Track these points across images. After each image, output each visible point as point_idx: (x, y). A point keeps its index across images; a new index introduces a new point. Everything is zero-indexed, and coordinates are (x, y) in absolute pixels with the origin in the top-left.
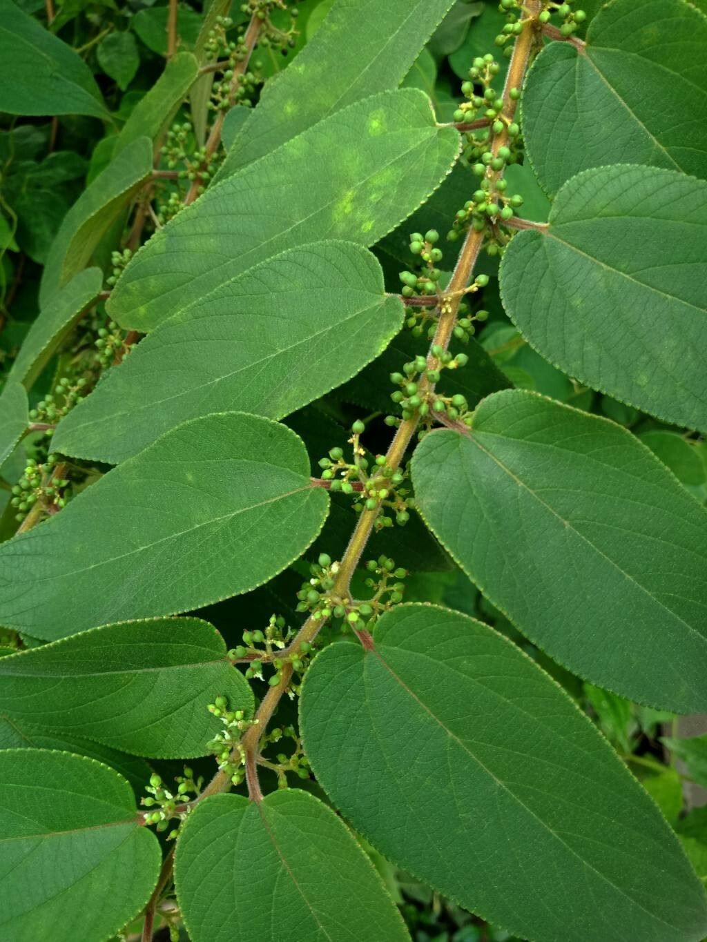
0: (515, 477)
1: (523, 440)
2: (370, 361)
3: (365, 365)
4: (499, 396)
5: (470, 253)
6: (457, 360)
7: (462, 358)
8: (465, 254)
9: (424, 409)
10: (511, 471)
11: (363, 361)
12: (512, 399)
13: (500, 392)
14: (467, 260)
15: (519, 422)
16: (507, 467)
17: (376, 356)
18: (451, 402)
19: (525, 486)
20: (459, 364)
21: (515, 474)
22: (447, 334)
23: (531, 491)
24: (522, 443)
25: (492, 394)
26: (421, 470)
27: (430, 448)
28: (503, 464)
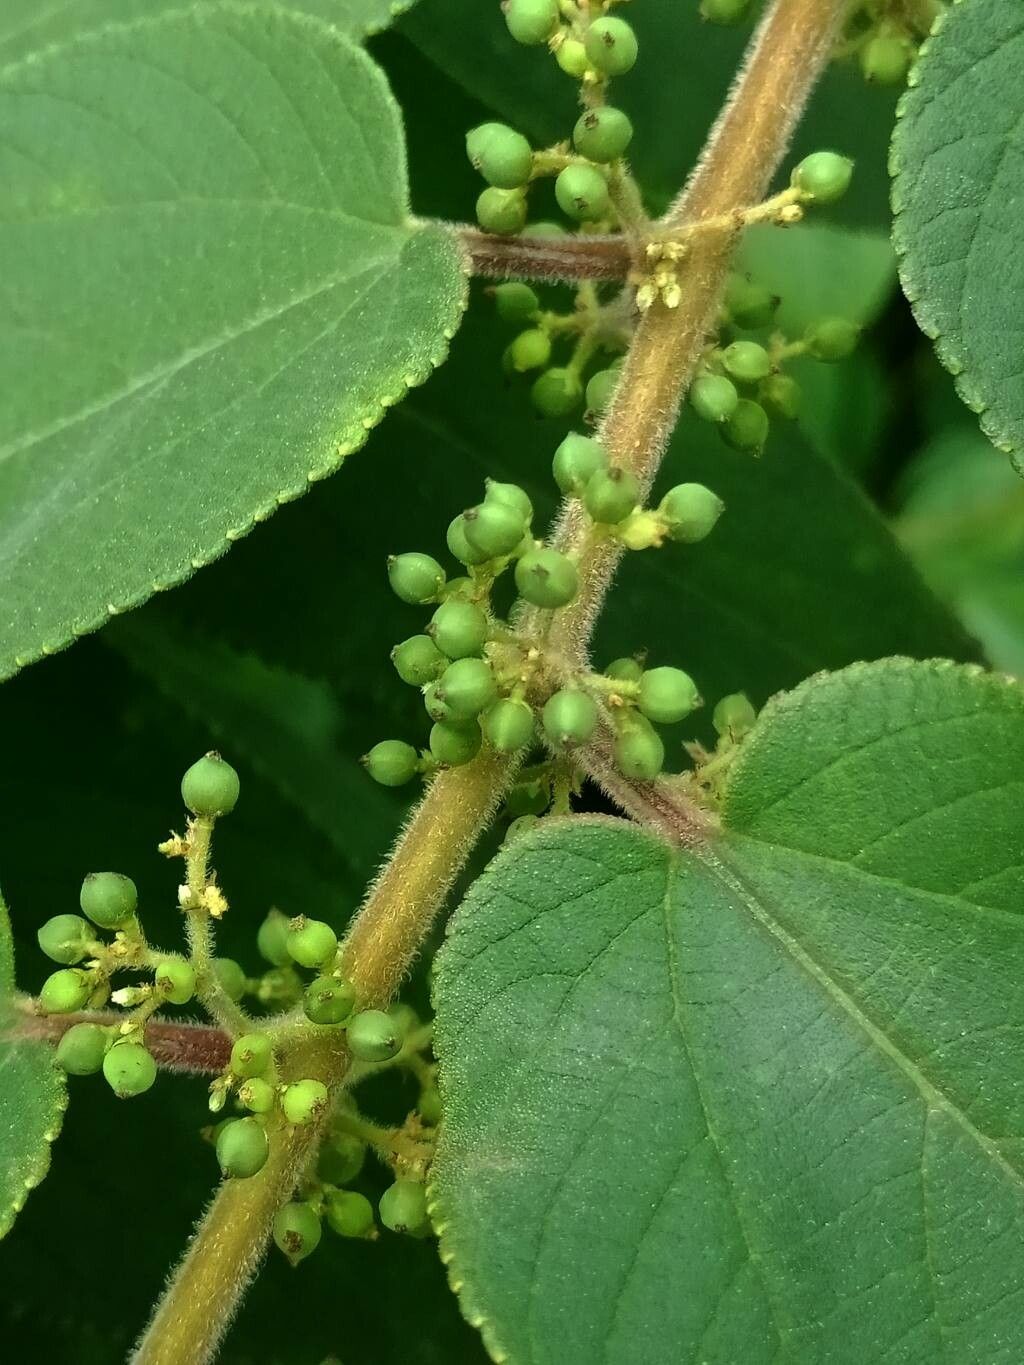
0: (912, 1070)
1: (954, 901)
2: (284, 496)
3: (260, 514)
4: (854, 687)
5: (781, 61)
6: (670, 510)
7: (694, 502)
8: (762, 63)
9: (507, 723)
10: (893, 1037)
11: (258, 494)
12: (912, 705)
13: (857, 670)
14: (768, 92)
15: (937, 813)
16: (881, 1020)
17: (312, 476)
18: (634, 697)
19: (960, 1117)
20: (675, 529)
21: (912, 1054)
22: (662, 400)
23: (985, 1142)
24: (951, 914)
25: (823, 677)
26: (481, 1006)
27: (528, 907)
28: (859, 1002)
